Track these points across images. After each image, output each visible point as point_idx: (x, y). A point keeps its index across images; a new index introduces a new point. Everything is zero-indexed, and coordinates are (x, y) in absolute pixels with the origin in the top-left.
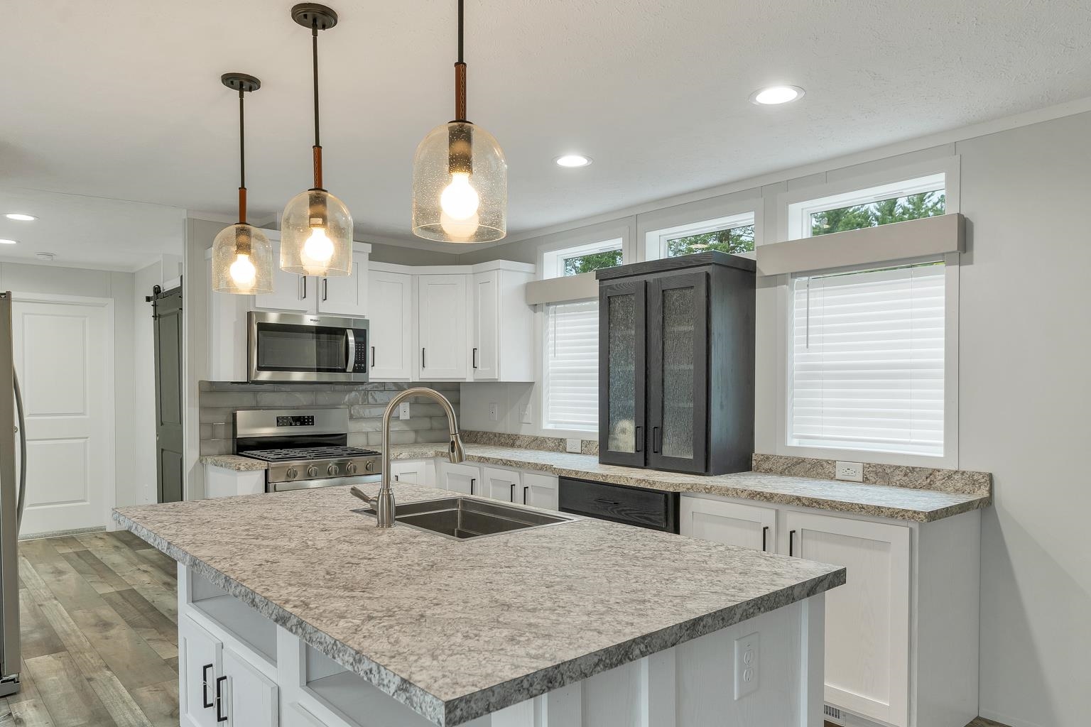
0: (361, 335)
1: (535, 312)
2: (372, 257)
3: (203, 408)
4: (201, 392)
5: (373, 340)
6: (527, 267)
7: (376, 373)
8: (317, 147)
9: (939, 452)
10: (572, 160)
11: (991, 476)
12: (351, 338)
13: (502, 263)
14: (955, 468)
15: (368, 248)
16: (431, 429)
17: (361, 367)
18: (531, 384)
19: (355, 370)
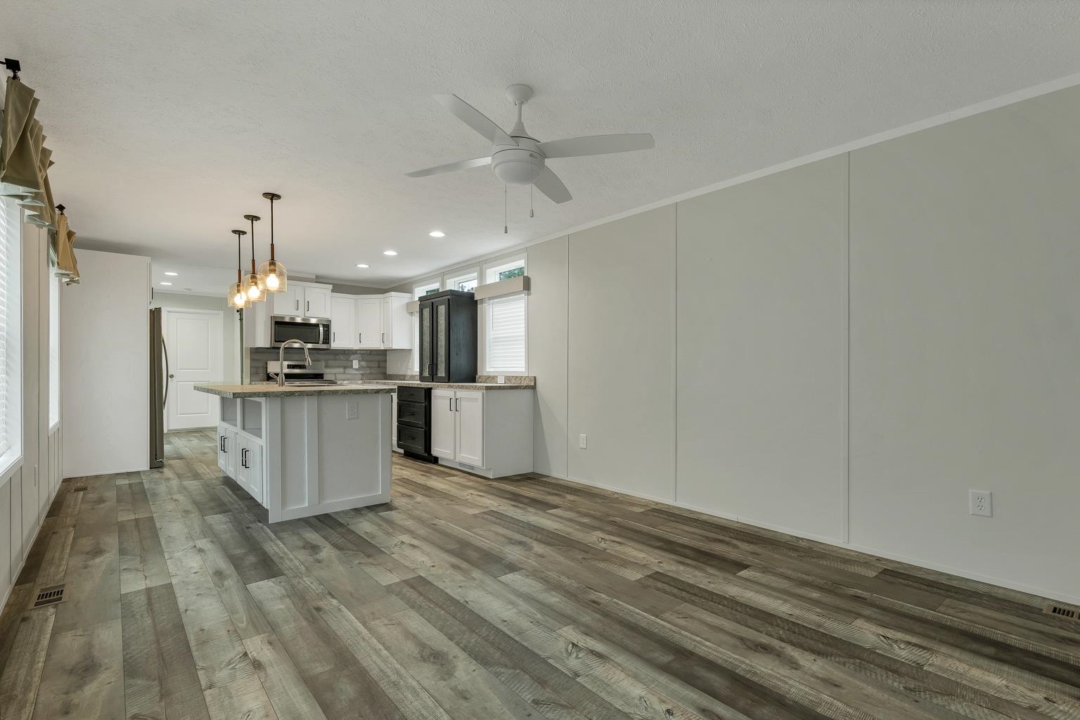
0: (327, 327)
1: (412, 316)
2: (333, 291)
3: (252, 360)
4: (251, 352)
5: (333, 329)
6: (408, 295)
7: (335, 344)
8: (253, 260)
9: (523, 370)
10: (390, 253)
11: (535, 378)
12: (321, 329)
13: (393, 293)
14: (527, 375)
15: (331, 287)
16: (371, 373)
17: (327, 340)
18: (411, 350)
19: (323, 343)
